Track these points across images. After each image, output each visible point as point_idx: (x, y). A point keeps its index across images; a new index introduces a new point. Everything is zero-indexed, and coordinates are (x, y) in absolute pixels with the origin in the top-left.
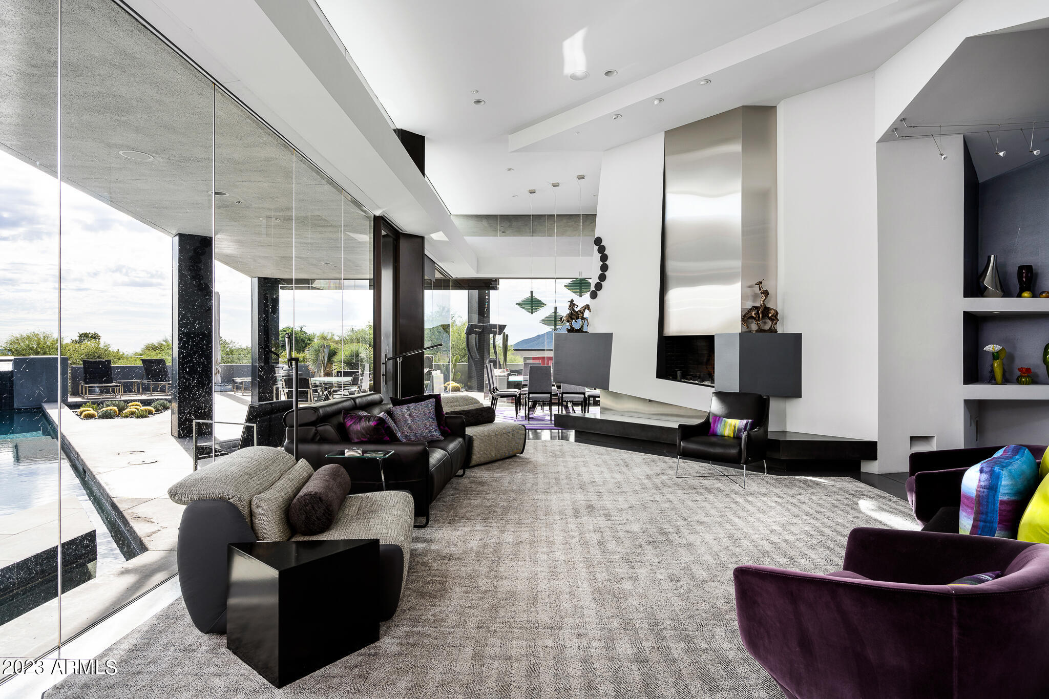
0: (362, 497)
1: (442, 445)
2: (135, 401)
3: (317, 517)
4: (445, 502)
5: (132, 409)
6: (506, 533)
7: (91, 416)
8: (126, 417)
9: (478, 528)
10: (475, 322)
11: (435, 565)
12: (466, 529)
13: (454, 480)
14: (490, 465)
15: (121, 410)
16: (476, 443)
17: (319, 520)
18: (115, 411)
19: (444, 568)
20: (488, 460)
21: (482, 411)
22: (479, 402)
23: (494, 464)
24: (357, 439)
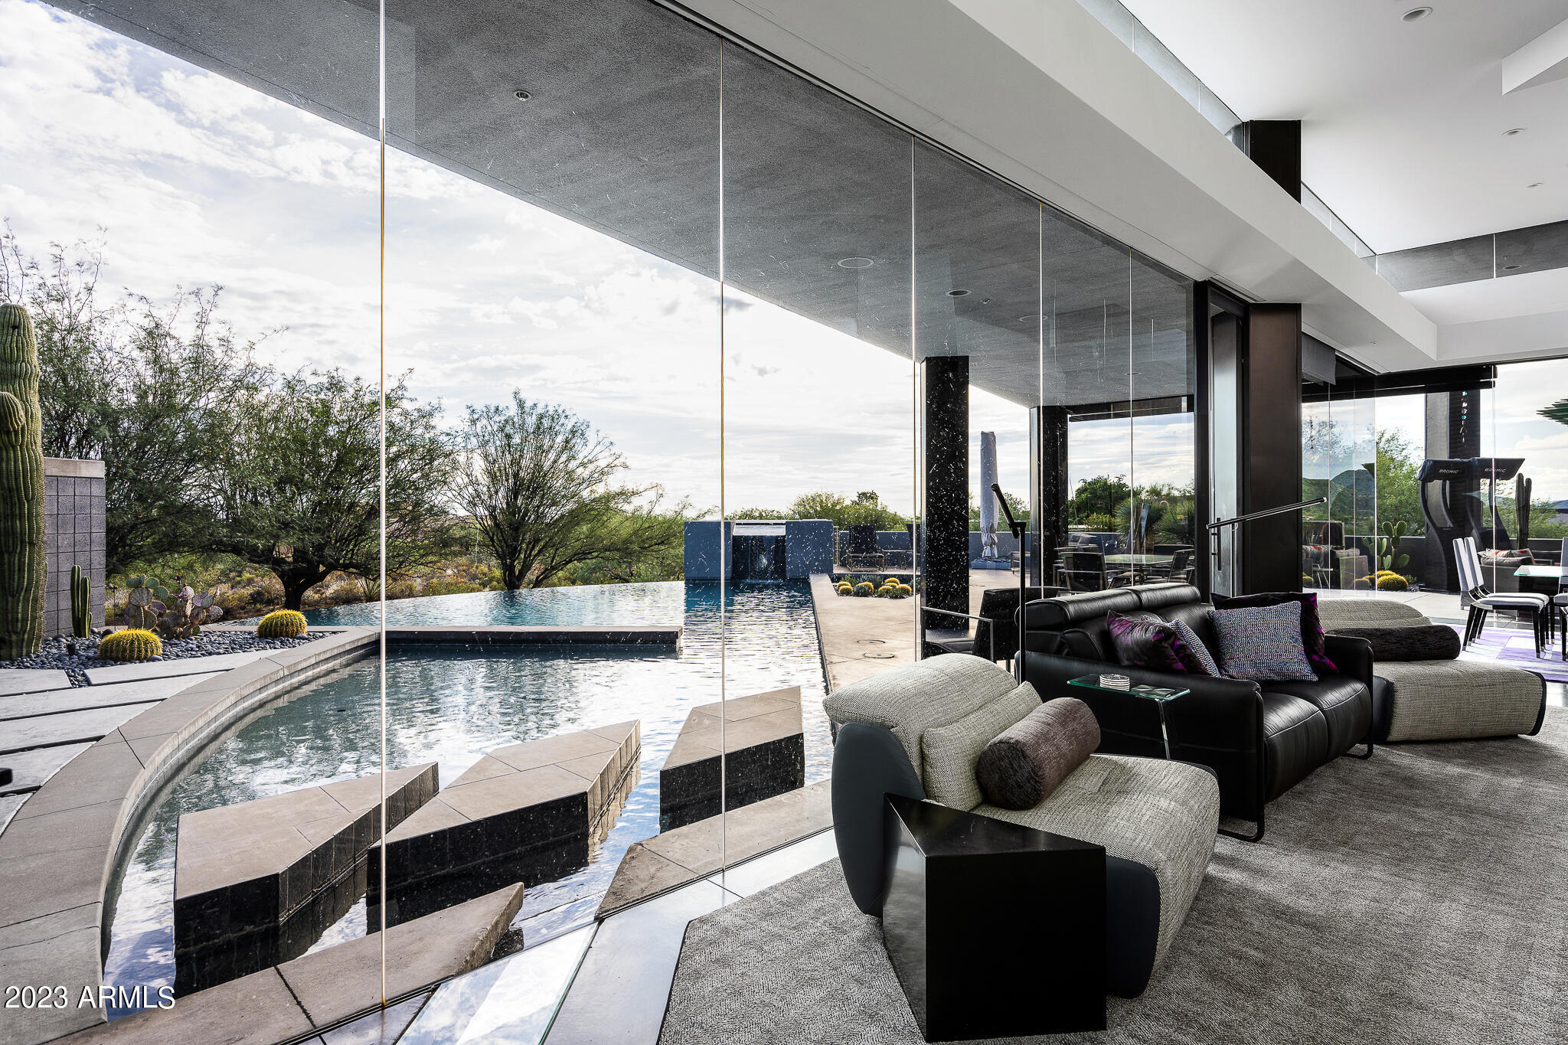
0: (1116, 763)
1: (1311, 693)
2: (894, 576)
3: (1017, 781)
4: (1312, 802)
5: (887, 586)
6: (1447, 903)
7: (846, 593)
8: (880, 596)
9: (1377, 875)
10: (1444, 456)
11: (1257, 923)
12: (1345, 868)
13: (1344, 763)
14: (1441, 747)
15: (877, 587)
16: (1402, 699)
17: (1020, 786)
18: (870, 588)
19: (1274, 933)
20: (1435, 735)
21: (1424, 632)
22: (1419, 615)
23: (1451, 746)
24: (1128, 660)
